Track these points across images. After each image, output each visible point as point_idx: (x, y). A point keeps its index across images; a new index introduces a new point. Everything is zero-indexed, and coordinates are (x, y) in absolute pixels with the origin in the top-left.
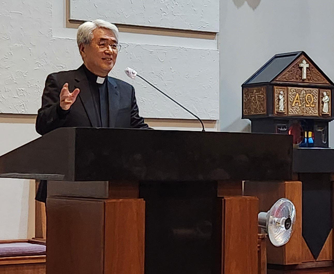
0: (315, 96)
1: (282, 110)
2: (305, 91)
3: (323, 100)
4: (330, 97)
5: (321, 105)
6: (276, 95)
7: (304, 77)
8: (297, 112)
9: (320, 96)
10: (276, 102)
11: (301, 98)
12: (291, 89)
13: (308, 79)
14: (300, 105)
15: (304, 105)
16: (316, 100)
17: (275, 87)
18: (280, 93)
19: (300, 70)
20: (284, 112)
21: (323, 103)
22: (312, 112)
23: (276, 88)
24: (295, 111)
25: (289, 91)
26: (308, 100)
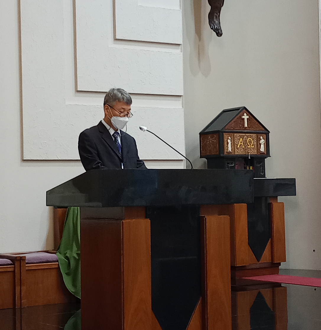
0: (254, 139)
1: (230, 150)
2: (247, 136)
3: (261, 142)
5: (259, 146)
6: (225, 140)
7: (246, 125)
9: (259, 140)
10: (226, 145)
11: (244, 142)
12: (236, 135)
13: (248, 127)
14: (243, 147)
15: (246, 147)
16: (255, 142)
17: (224, 134)
18: (228, 139)
19: (242, 121)
20: (232, 152)
21: (260, 144)
22: (252, 151)
23: (226, 134)
24: (240, 151)
25: (235, 136)
26: (249, 142)
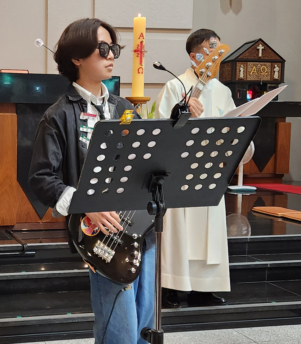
2: (261, 64)
3: (275, 70)
6: (238, 68)
7: (260, 55)
8: (254, 78)
11: (257, 70)
12: (250, 64)
13: (263, 56)
14: (256, 74)
15: (260, 74)
16: (269, 70)
19: (257, 51)
21: (274, 72)
22: (266, 78)
23: (239, 63)
26: (262, 70)
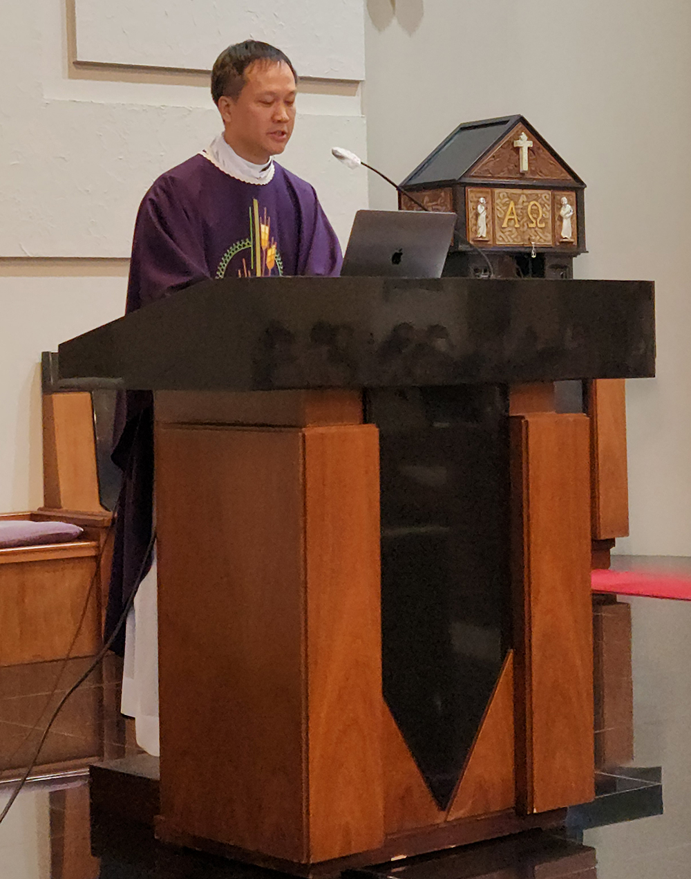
1: (484, 235)
2: (527, 196)
3: (563, 212)
4: (575, 207)
5: (558, 223)
6: (471, 205)
7: (525, 166)
8: (512, 239)
9: (556, 205)
10: (471, 222)
11: (519, 212)
12: (500, 193)
13: (532, 171)
14: (517, 226)
15: (525, 224)
16: (547, 213)
17: (469, 190)
18: (478, 202)
19: (515, 154)
20: (486, 239)
21: (561, 219)
22: (541, 238)
23: (471, 191)
24: (509, 237)
25: (496, 196)
26: (532, 214)
